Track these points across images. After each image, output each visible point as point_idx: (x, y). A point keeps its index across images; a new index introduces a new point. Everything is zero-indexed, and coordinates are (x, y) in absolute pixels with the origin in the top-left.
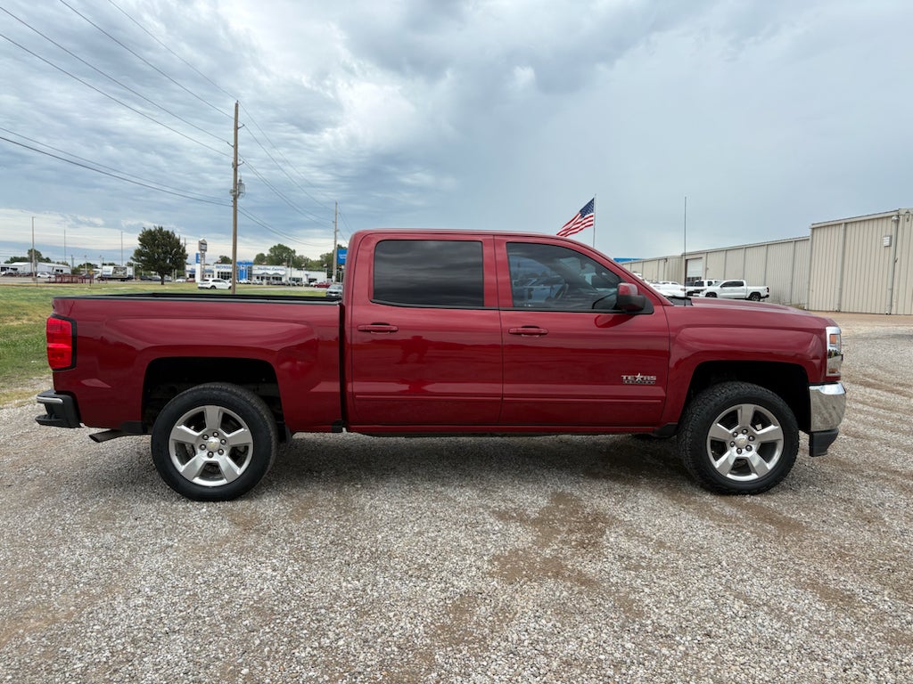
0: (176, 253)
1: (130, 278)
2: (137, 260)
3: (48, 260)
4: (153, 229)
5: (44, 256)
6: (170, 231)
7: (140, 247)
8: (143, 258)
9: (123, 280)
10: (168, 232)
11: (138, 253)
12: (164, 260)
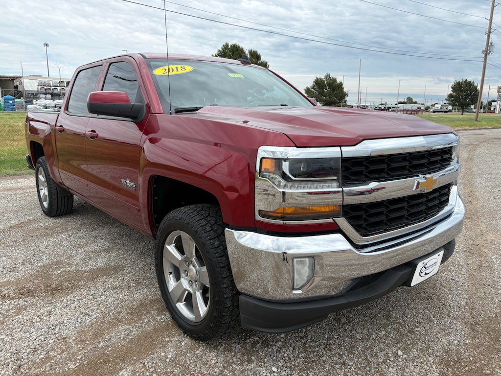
0: (474, 95)
1: (450, 111)
2: (449, 100)
3: (416, 103)
4: (461, 81)
5: (414, 101)
6: (472, 81)
7: (452, 92)
8: (452, 99)
9: (445, 112)
10: (470, 82)
11: (450, 96)
12: (465, 99)
